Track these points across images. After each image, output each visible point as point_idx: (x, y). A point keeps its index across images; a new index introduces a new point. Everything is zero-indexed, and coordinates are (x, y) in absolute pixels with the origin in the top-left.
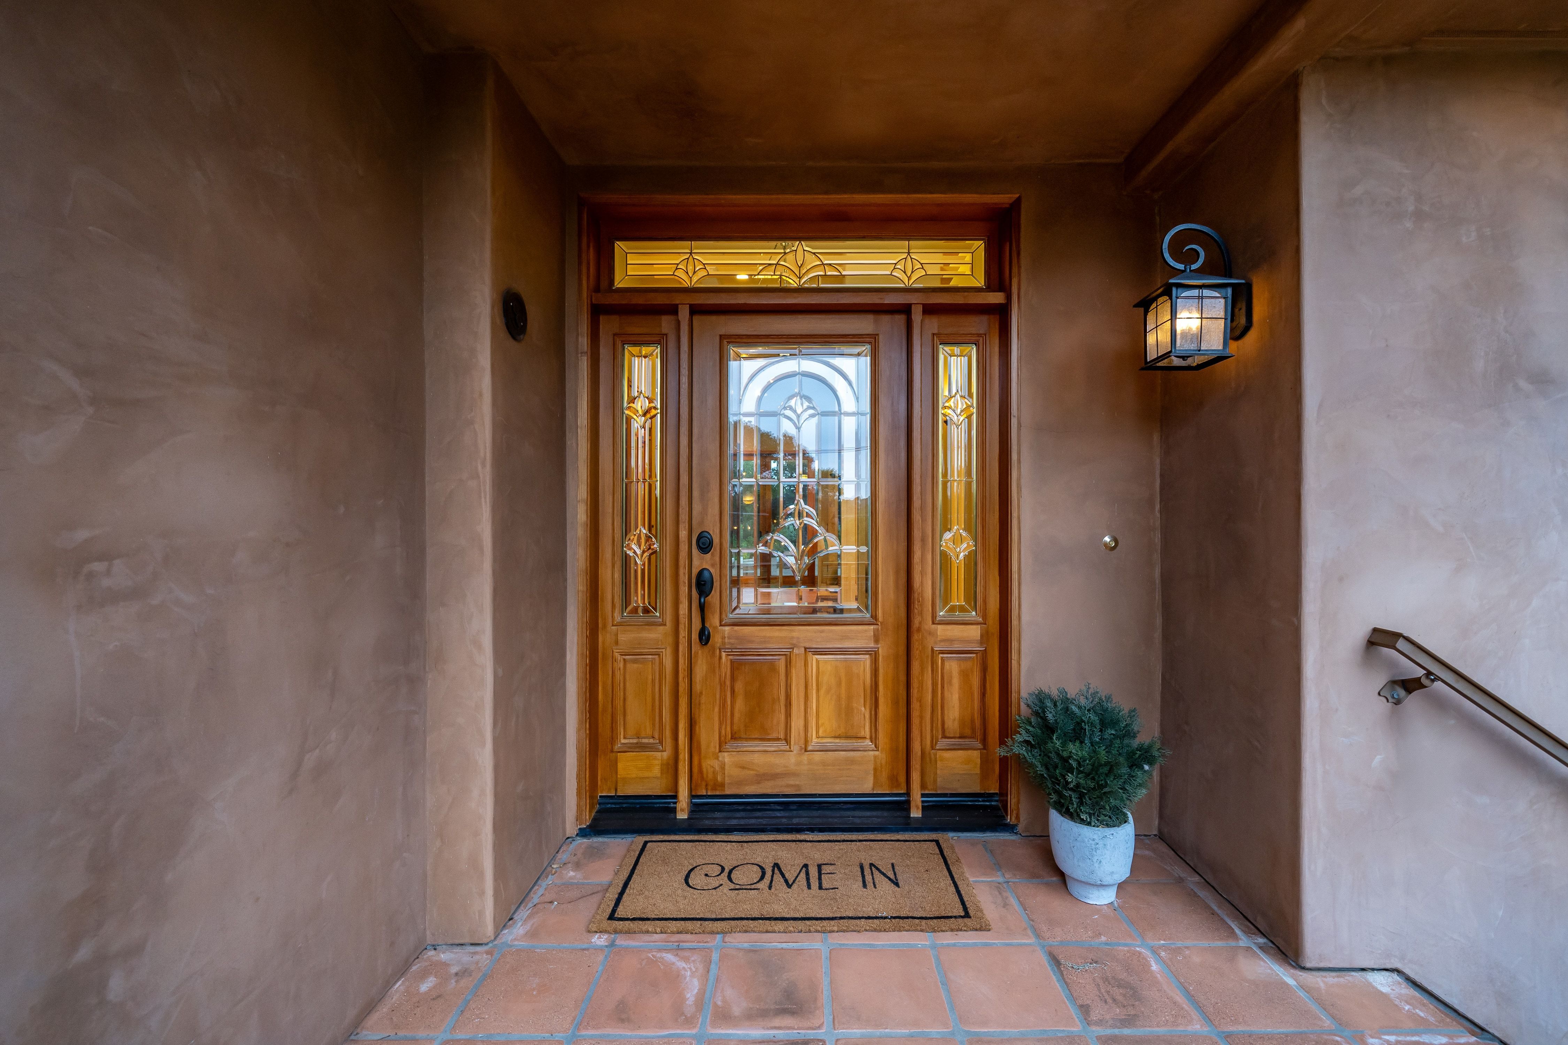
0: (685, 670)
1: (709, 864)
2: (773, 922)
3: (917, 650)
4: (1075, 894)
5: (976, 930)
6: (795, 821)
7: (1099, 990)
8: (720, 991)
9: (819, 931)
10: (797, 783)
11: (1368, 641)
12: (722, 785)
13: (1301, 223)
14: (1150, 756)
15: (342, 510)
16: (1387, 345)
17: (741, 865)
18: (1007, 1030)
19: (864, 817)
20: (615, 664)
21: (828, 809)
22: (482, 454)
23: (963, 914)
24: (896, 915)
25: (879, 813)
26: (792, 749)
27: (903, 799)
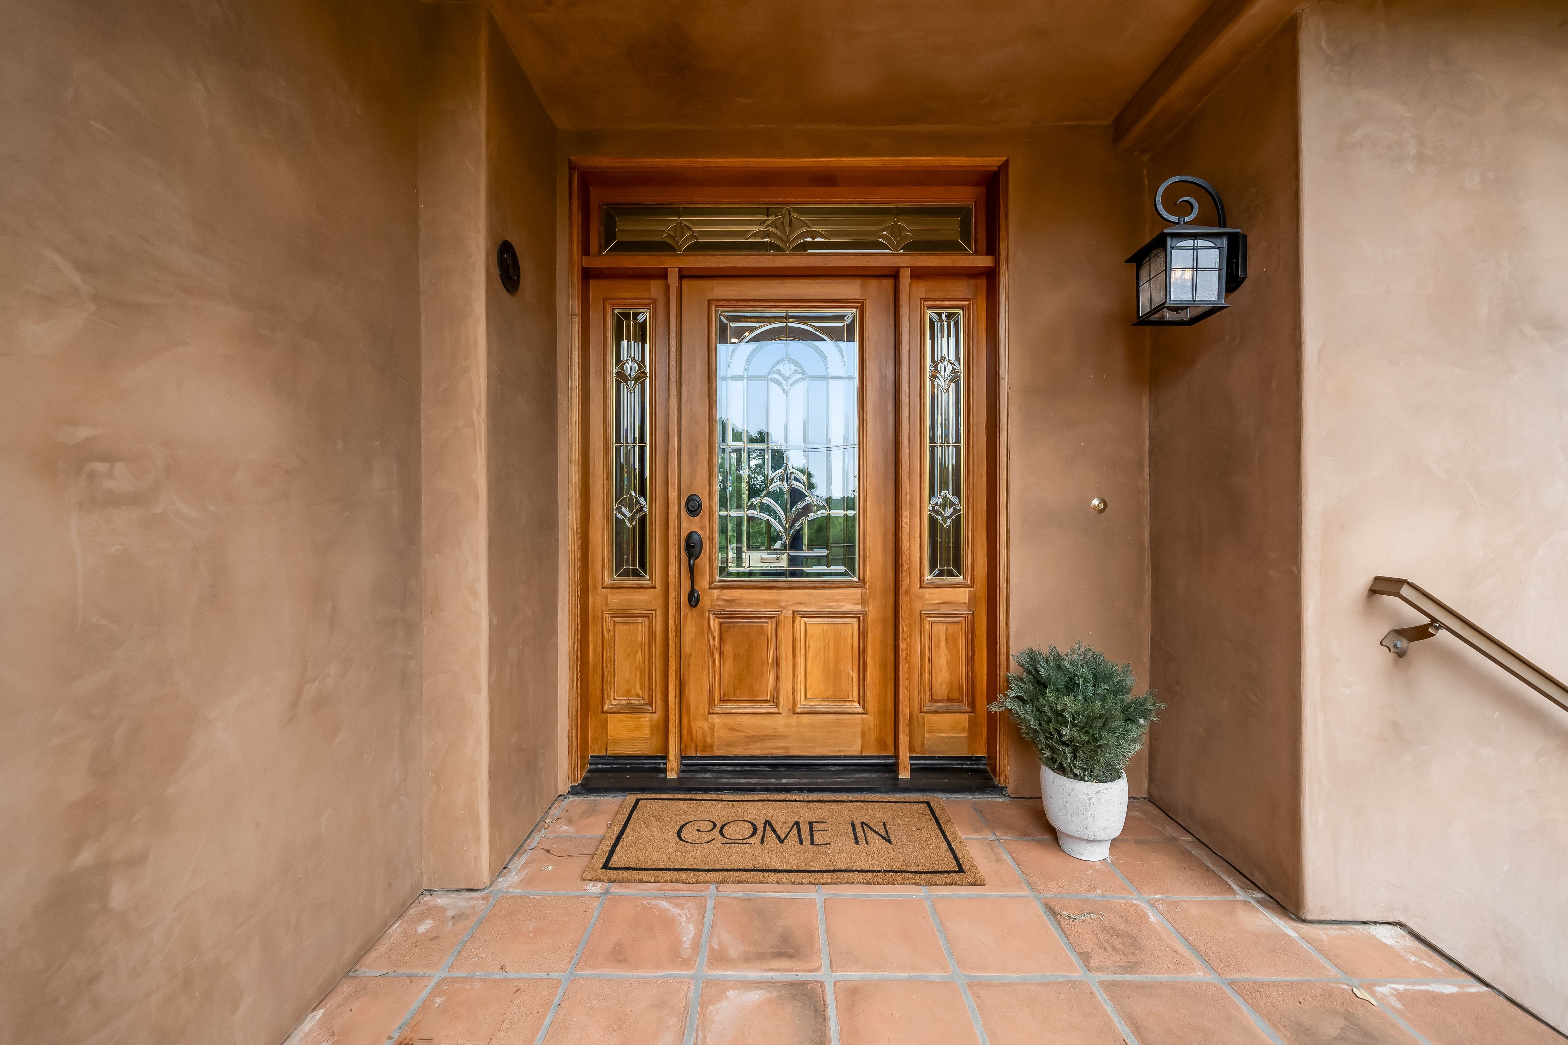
0: (674, 631)
1: (700, 820)
2: (766, 874)
3: (905, 612)
4: (1068, 850)
5: (971, 884)
6: (784, 781)
7: (1098, 938)
8: (716, 936)
9: (812, 883)
10: (786, 745)
11: (1370, 589)
12: (712, 747)
13: (1301, 166)
14: (1144, 709)
15: (340, 445)
16: (1389, 291)
17: (732, 822)
18: (1006, 975)
19: (853, 778)
20: (606, 626)
21: (816, 770)
22: (477, 402)
23: (957, 869)
24: (889, 869)
25: (867, 775)
26: (781, 711)
27: (892, 761)
